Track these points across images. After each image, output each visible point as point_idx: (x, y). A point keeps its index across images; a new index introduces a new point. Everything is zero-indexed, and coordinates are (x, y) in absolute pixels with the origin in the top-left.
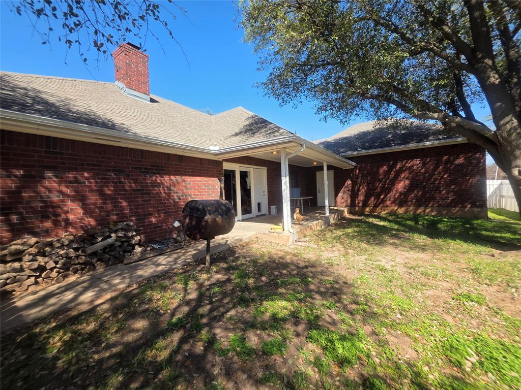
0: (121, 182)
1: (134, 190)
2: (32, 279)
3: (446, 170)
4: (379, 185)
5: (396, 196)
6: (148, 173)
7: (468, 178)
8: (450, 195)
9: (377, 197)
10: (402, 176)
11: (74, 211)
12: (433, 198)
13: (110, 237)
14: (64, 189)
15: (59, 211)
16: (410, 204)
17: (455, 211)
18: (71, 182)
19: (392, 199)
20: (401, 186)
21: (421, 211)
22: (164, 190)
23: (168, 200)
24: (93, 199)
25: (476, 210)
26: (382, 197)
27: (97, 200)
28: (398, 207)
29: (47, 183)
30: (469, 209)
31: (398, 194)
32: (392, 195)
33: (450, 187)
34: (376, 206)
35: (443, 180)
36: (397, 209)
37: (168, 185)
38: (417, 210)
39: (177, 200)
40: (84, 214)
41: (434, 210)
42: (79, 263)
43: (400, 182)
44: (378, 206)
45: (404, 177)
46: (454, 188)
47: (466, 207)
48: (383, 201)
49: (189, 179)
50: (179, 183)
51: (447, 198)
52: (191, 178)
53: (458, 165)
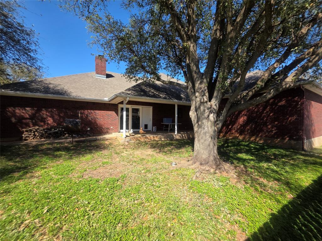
0: (67, 112)
1: (72, 115)
2: (32, 138)
3: (272, 110)
4: (228, 119)
5: (238, 127)
6: (78, 109)
7: (288, 116)
8: (273, 129)
9: (227, 127)
10: (243, 114)
11: (50, 121)
12: (261, 130)
13: (56, 129)
14: (48, 114)
15: (46, 120)
16: (246, 133)
17: (277, 142)
18: (50, 112)
19: (236, 129)
20: (242, 120)
21: (253, 139)
22: (85, 115)
23: (86, 119)
24: (56, 117)
25: (293, 142)
26: (230, 127)
27: (58, 117)
28: (239, 135)
29: (43, 112)
30: (287, 142)
31: (239, 126)
32: (236, 126)
33: (274, 123)
34: (226, 133)
35: (269, 117)
36: (239, 136)
37: (87, 114)
38: (251, 138)
39: (91, 120)
40: (53, 122)
41: (262, 140)
42: (45, 136)
43: (241, 117)
44: (227, 133)
45: (244, 114)
46: (276, 124)
47: (285, 139)
48: (230, 130)
49: (97, 112)
50: (92, 113)
51: (272, 131)
52: (99, 111)
53: (281, 106)
